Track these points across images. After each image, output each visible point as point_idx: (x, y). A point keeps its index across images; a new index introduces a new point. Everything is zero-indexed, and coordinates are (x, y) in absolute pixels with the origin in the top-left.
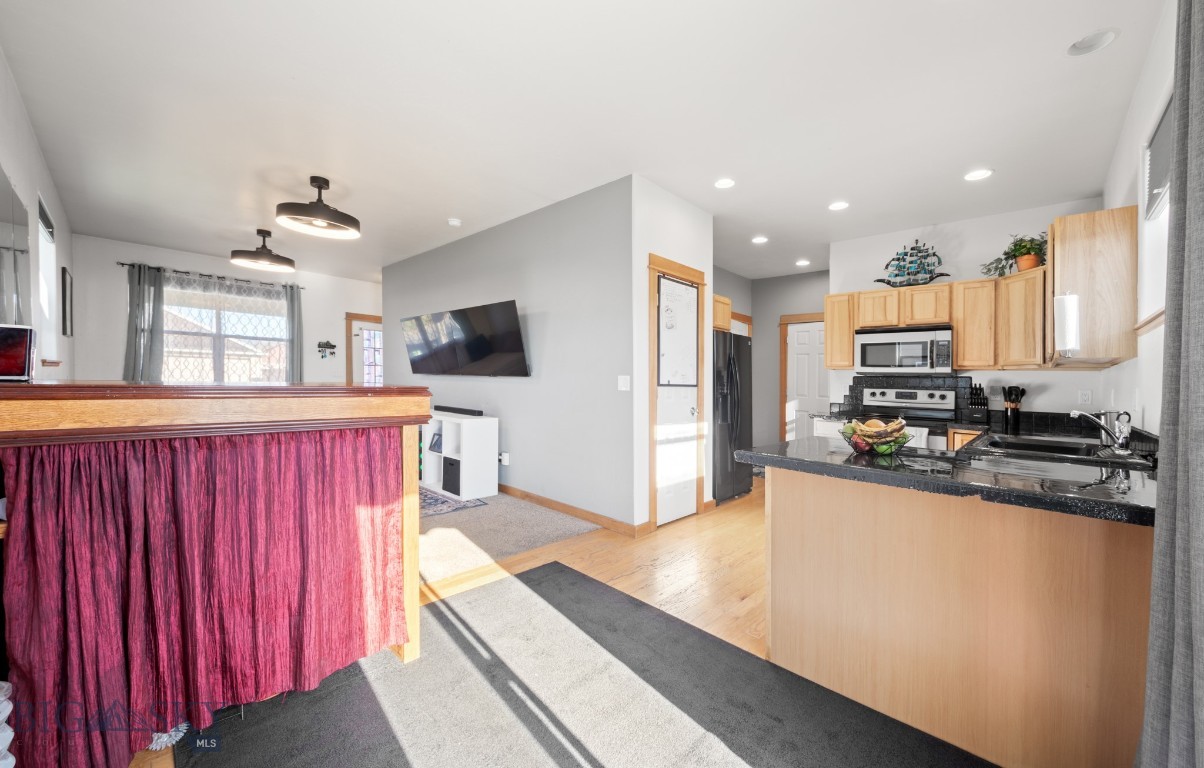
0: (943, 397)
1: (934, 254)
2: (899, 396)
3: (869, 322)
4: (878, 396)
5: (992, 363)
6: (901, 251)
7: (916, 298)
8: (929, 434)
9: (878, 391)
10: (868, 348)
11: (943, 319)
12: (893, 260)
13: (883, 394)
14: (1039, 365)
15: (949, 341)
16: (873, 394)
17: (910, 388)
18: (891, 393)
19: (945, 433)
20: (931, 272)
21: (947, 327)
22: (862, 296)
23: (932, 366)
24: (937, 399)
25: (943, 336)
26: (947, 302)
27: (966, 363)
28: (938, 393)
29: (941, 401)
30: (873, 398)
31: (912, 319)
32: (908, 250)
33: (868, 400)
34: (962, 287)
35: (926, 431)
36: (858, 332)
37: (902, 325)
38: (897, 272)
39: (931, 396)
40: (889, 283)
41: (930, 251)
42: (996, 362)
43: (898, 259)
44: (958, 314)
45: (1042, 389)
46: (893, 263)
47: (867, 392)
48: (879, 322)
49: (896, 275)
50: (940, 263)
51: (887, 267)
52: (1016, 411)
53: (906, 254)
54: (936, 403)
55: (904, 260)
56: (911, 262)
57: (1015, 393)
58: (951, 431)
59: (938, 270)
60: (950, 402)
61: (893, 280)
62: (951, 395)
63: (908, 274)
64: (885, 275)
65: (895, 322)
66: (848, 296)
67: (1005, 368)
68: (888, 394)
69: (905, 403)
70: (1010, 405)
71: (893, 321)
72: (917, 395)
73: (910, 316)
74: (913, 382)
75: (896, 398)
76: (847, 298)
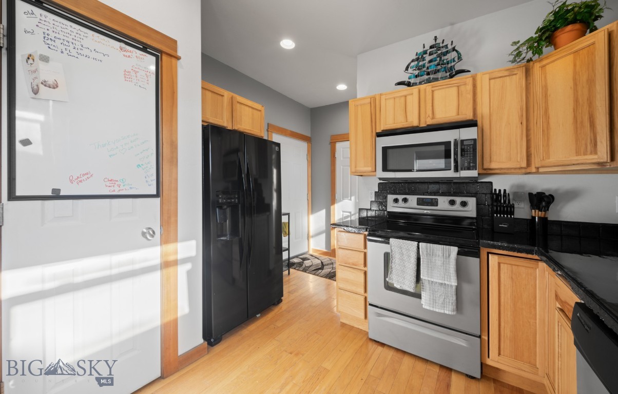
0: (464, 204)
1: (454, 49)
2: (420, 202)
3: (390, 125)
4: (401, 203)
5: (524, 164)
6: (420, 50)
7: (437, 94)
8: (459, 253)
9: (400, 197)
10: (390, 151)
11: (468, 115)
12: (413, 61)
13: (405, 200)
15: (475, 140)
16: (396, 201)
17: (431, 194)
18: (413, 199)
19: (477, 255)
20: (451, 68)
21: (472, 124)
22: (383, 98)
23: (456, 170)
24: (457, 206)
25: (468, 134)
26: (470, 96)
27: (494, 165)
28: (459, 200)
29: (462, 208)
30: (396, 205)
31: (433, 118)
32: (427, 47)
33: (392, 207)
34: (487, 77)
35: (454, 250)
36: (379, 135)
37: (423, 125)
38: (417, 72)
39: (452, 203)
40: (409, 84)
41: (450, 47)
42: (529, 163)
43: (417, 59)
44: (484, 109)
45: (572, 195)
46: (413, 64)
47: (391, 198)
48: (400, 124)
49: (416, 76)
50: (460, 58)
51: (407, 69)
52: (544, 220)
53: (425, 52)
54: (457, 211)
55: (424, 59)
56: (430, 61)
57: (541, 200)
58: (484, 251)
59: (458, 67)
60: (471, 209)
61: (412, 81)
62: (472, 202)
63: (428, 74)
64: (405, 77)
65: (415, 123)
66: (371, 98)
67: (541, 170)
68: (410, 200)
69: (427, 210)
70: (537, 214)
71: (414, 122)
72: (437, 202)
73: (431, 115)
74: (433, 188)
75: (418, 204)
76: (369, 100)
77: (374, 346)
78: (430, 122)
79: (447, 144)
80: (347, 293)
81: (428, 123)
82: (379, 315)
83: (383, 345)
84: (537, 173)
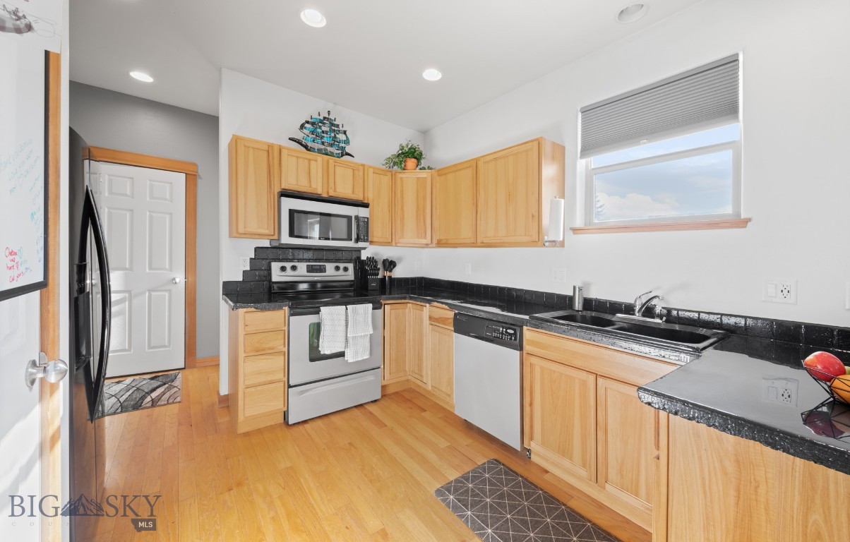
0: (346, 269)
1: (345, 132)
2: (310, 269)
4: (289, 271)
6: (315, 116)
7: (338, 169)
8: (373, 309)
9: (288, 265)
10: (297, 215)
11: (358, 196)
12: (308, 122)
13: (294, 268)
14: (427, 245)
15: (368, 219)
16: (283, 269)
18: (301, 267)
20: (343, 148)
21: (366, 206)
22: (282, 153)
23: (357, 241)
25: (362, 212)
26: (362, 181)
27: (375, 240)
28: (342, 265)
29: (344, 273)
30: (283, 273)
31: (334, 191)
32: (321, 117)
33: (277, 276)
34: (371, 171)
35: (370, 306)
37: (325, 195)
38: (313, 137)
39: (337, 268)
40: (306, 147)
41: (341, 128)
42: (392, 240)
43: (313, 124)
44: (370, 195)
46: (307, 125)
47: (275, 266)
48: (302, 186)
49: (312, 141)
50: (348, 143)
51: (302, 127)
53: (321, 121)
54: (340, 275)
55: (320, 127)
56: (325, 132)
58: (382, 303)
59: (348, 150)
61: (310, 144)
62: (351, 266)
63: (323, 143)
64: (299, 136)
65: (319, 191)
66: (268, 146)
67: (398, 245)
68: (299, 268)
69: (316, 277)
70: (387, 274)
71: (319, 189)
72: (325, 268)
73: (333, 188)
74: (319, 255)
75: (308, 272)
76: (266, 148)
77: (301, 427)
78: (331, 193)
79: (349, 218)
80: (259, 388)
81: (330, 194)
82: (303, 392)
83: (305, 422)
84: (396, 246)
